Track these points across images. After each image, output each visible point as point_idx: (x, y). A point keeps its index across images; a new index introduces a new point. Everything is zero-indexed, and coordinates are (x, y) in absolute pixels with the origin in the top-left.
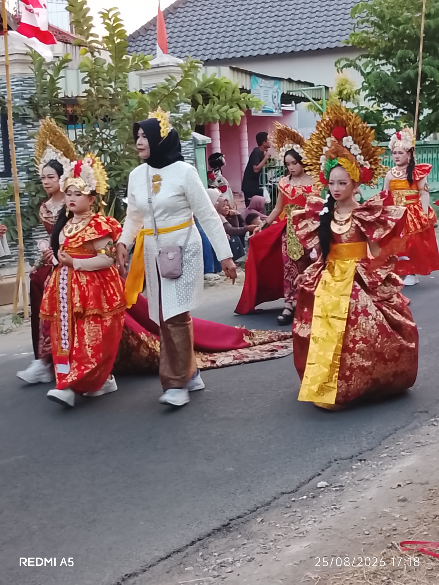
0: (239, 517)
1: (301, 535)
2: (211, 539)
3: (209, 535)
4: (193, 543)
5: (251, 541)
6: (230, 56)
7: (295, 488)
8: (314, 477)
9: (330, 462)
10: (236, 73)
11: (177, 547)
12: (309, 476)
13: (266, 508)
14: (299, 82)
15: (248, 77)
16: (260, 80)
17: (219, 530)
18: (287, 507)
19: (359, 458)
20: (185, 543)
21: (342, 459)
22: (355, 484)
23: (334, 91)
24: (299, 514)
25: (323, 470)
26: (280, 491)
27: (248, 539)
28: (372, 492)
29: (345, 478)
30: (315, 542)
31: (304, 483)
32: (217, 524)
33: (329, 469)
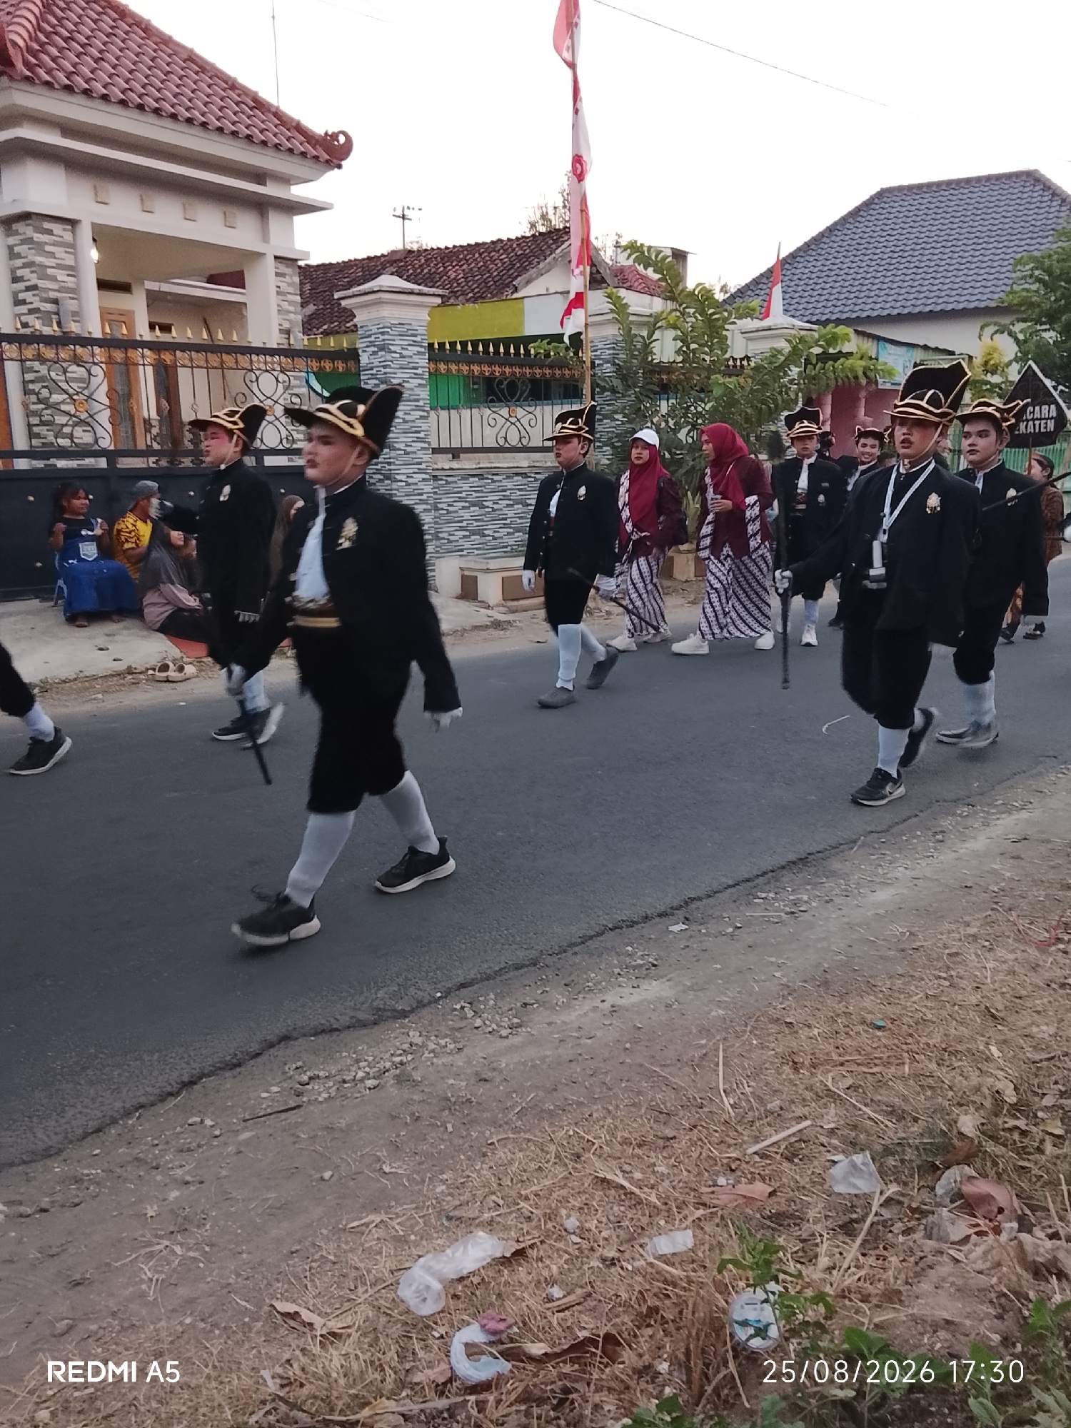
0: (819, 852)
1: (889, 881)
2: (785, 872)
3: (783, 867)
4: (764, 874)
5: (830, 879)
6: (854, 315)
7: (885, 827)
8: (910, 818)
9: (931, 803)
10: (861, 338)
11: (746, 876)
12: (905, 817)
13: (850, 846)
14: (936, 350)
15: (875, 342)
16: (888, 345)
17: (794, 863)
18: (874, 848)
19: (966, 802)
20: (755, 873)
21: (945, 801)
22: (959, 831)
23: (978, 361)
24: (889, 858)
25: (922, 811)
26: (869, 829)
27: (827, 877)
28: (979, 843)
29: (947, 823)
30: (905, 891)
31: (897, 823)
32: (792, 857)
33: (929, 811)
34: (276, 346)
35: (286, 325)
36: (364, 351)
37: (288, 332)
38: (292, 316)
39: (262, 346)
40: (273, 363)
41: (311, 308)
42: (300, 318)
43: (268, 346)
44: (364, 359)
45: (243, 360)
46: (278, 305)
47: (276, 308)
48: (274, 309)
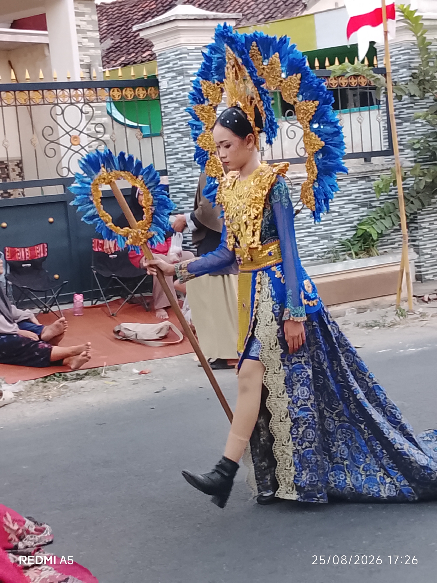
34: (79, 80)
35: (87, 60)
36: (163, 77)
37: (89, 67)
38: (92, 52)
39: (66, 81)
40: (77, 96)
41: (109, 43)
42: (99, 52)
43: (71, 80)
44: (163, 85)
45: (49, 95)
46: (79, 43)
47: (78, 45)
48: (75, 46)
